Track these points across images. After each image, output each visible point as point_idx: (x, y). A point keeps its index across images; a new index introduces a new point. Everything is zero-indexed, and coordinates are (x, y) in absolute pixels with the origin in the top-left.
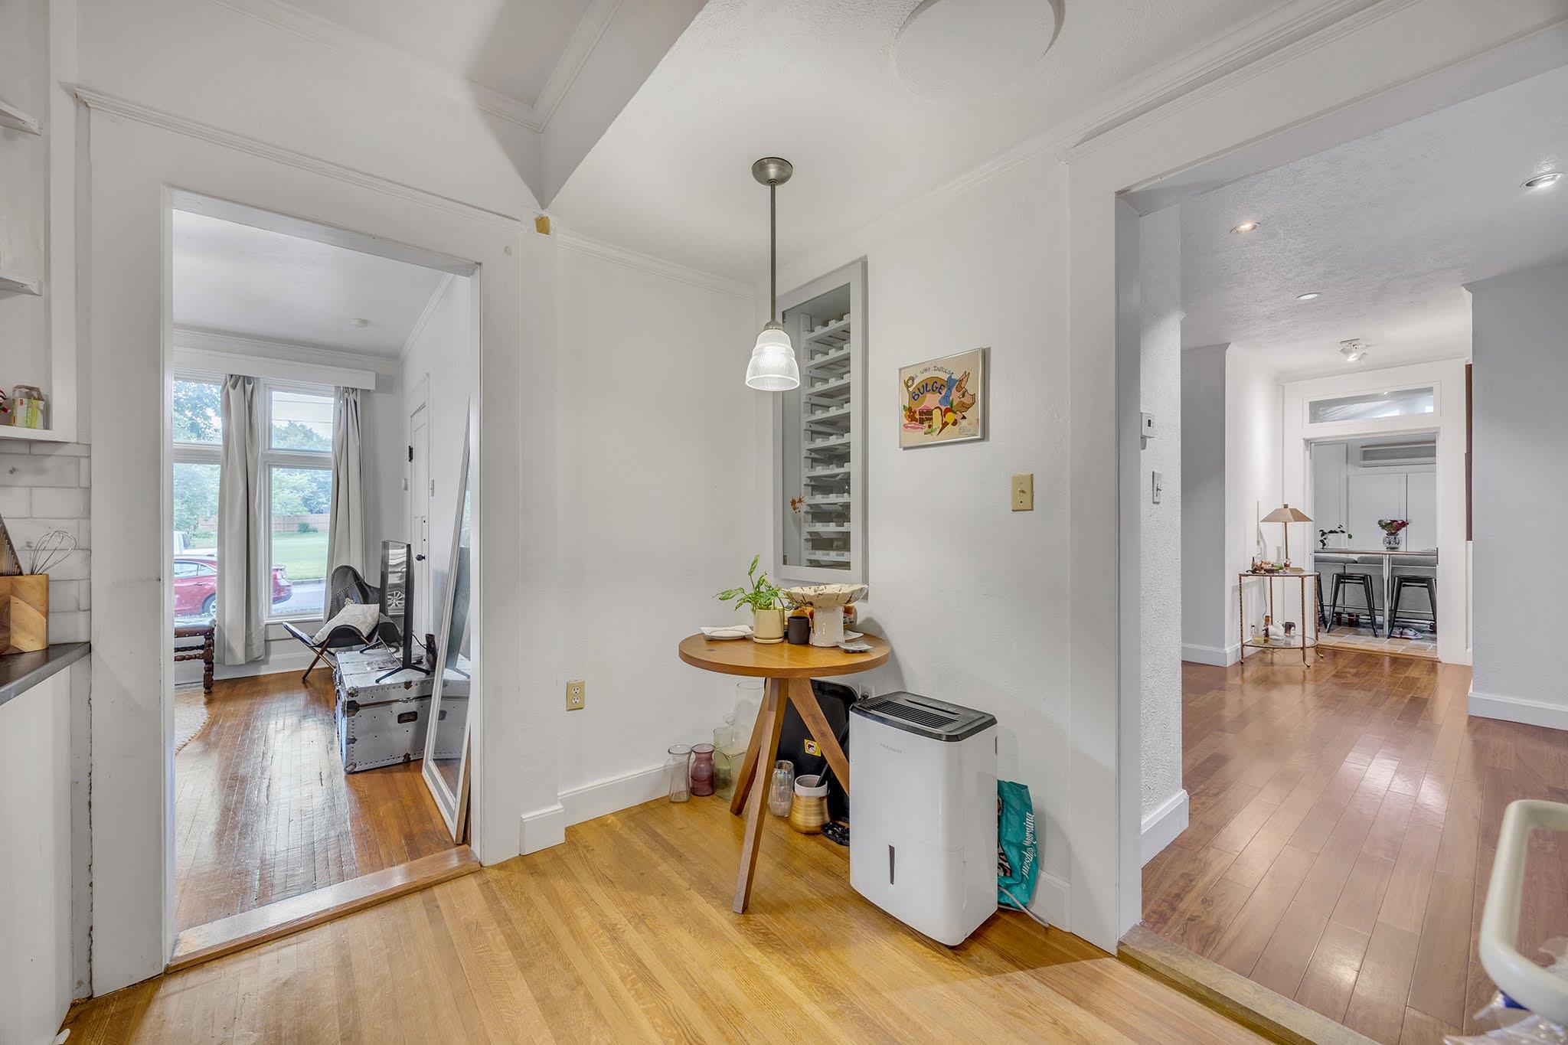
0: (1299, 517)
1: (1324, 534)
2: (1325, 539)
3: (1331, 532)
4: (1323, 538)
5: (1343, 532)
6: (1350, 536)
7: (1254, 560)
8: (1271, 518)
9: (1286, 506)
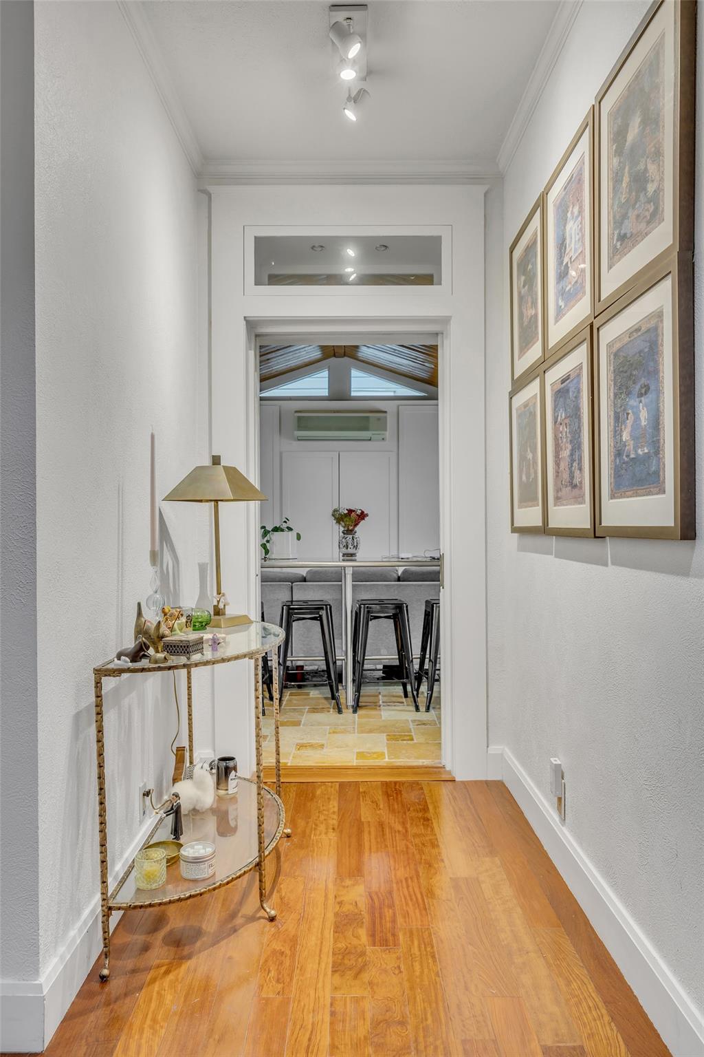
0: (240, 488)
1: (265, 533)
2: (268, 541)
3: (276, 529)
4: (264, 541)
5: (290, 529)
6: (299, 537)
7: (140, 614)
8: (185, 493)
9: (216, 460)
